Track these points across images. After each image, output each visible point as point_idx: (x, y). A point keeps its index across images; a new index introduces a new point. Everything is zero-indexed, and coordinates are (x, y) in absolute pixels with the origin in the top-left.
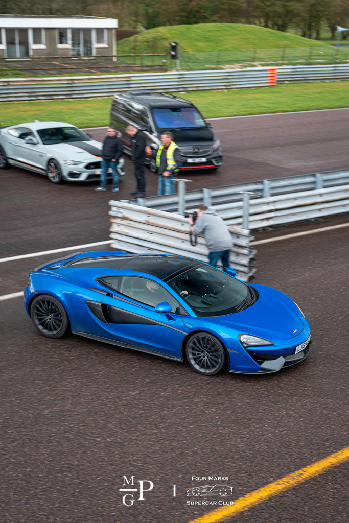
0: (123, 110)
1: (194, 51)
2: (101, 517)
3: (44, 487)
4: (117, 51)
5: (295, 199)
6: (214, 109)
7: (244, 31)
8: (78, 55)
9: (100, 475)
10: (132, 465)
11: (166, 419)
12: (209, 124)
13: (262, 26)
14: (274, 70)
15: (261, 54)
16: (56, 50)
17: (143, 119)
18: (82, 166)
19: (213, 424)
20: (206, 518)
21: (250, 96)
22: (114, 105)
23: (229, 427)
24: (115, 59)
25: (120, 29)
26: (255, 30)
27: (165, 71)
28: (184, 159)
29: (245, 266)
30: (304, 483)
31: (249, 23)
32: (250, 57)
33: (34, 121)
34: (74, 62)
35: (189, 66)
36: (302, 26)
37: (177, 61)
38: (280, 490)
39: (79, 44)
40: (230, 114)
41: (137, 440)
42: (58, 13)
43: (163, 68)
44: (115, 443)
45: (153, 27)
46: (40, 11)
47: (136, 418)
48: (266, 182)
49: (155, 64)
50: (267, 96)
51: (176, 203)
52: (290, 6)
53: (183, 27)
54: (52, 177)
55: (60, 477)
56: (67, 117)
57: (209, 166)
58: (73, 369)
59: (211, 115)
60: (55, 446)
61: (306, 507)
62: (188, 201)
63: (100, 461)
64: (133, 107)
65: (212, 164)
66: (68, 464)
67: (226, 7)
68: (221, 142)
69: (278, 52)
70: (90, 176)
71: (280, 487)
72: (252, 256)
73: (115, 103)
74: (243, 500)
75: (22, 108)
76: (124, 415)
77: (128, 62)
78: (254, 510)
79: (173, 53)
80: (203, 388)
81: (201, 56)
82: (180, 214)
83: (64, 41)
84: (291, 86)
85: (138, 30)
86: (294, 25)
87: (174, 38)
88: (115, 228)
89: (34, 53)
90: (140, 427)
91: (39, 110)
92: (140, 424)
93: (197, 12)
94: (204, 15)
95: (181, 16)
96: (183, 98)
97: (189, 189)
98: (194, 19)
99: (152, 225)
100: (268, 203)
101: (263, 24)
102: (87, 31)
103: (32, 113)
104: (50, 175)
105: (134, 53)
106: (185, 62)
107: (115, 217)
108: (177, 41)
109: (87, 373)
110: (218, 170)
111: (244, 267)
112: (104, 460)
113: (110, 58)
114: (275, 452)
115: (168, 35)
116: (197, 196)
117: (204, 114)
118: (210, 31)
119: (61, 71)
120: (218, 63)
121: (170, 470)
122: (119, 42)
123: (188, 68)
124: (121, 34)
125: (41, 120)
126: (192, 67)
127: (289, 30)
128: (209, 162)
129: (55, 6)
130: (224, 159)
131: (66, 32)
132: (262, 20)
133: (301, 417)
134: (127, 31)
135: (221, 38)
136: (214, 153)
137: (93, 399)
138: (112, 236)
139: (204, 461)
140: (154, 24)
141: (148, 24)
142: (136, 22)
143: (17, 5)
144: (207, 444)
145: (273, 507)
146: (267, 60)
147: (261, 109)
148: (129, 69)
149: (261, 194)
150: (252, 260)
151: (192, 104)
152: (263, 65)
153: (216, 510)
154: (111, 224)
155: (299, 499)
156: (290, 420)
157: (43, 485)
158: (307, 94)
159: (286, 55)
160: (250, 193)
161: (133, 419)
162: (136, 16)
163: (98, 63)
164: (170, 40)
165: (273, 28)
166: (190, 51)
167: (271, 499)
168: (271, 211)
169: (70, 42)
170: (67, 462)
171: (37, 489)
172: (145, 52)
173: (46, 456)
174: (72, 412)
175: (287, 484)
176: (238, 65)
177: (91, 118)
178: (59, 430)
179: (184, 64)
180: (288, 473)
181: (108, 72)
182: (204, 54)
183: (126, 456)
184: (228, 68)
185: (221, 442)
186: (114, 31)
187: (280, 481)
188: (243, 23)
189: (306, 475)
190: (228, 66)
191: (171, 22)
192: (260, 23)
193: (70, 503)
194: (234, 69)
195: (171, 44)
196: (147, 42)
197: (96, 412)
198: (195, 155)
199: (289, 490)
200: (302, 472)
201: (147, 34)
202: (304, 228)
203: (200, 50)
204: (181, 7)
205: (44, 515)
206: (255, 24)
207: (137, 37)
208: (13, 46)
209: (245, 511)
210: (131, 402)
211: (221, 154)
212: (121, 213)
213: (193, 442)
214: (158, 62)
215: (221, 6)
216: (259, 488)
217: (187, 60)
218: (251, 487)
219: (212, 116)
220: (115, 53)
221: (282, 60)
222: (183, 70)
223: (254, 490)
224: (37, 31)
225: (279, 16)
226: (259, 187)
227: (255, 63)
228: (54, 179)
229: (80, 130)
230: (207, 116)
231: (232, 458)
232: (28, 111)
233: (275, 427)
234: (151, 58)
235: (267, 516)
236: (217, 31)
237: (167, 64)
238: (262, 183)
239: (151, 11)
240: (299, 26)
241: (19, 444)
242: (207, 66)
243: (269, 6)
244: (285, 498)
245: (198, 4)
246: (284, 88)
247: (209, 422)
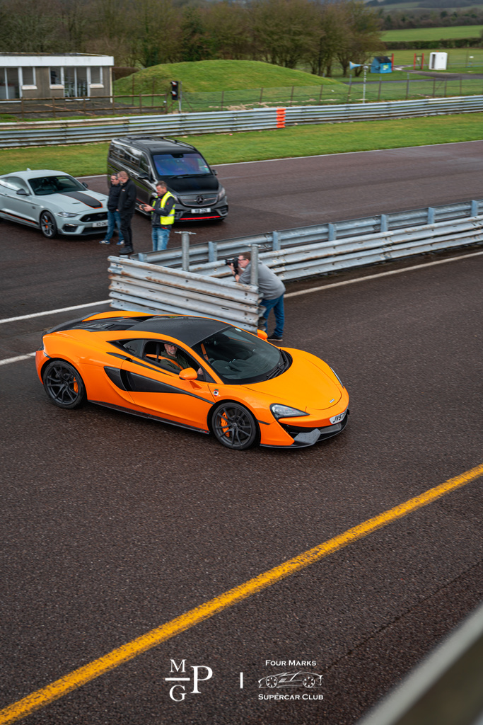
0: (121, 157)
1: (196, 91)
2: (103, 602)
3: (42, 571)
4: (113, 91)
5: (307, 252)
6: (218, 153)
7: (250, 68)
8: (72, 96)
9: (102, 557)
10: (137, 546)
11: (172, 495)
12: (214, 171)
13: (268, 62)
14: (283, 110)
15: (268, 93)
16: (49, 91)
17: (142, 166)
18: (78, 218)
19: (223, 499)
20: (216, 601)
21: (257, 140)
22: (110, 151)
23: (240, 502)
24: (111, 101)
25: (116, 67)
26: (261, 66)
27: (166, 113)
28: (188, 209)
29: (254, 326)
30: (320, 561)
31: (255, 59)
32: (257, 97)
33: (26, 170)
34: (67, 104)
35: (191, 107)
36: (312, 62)
37: (179, 102)
38: (293, 570)
39: (73, 84)
40: (234, 160)
41: (141, 518)
42: (51, 50)
43: (163, 110)
44: (117, 521)
45: (153, 65)
46: (31, 48)
47: (139, 493)
48: (275, 233)
49: (154, 106)
50: (275, 139)
51: (180, 258)
52: (298, 40)
53: (185, 64)
54: (46, 231)
55: (59, 560)
56: (61, 165)
57: (215, 217)
58: (72, 442)
59: (215, 161)
60: (52, 526)
61: (322, 588)
62: (191, 256)
63: (102, 542)
64: (132, 154)
65: (218, 214)
66: (66, 545)
67: (229, 42)
68: (226, 190)
69: (288, 91)
70: (86, 230)
71: (294, 566)
72: (261, 315)
73: (113, 149)
74: (255, 581)
75: (12, 155)
76: (126, 491)
77: (126, 103)
78: (267, 591)
79: (174, 93)
80: (210, 459)
81: (204, 96)
82: (183, 270)
83: (57, 81)
84: (300, 128)
85: (136, 68)
86: (304, 61)
87: (175, 76)
88: (114, 286)
89: (23, 94)
90: (143, 503)
91: (31, 157)
92: (144, 500)
93: (199, 47)
94: (207, 51)
95: (183, 52)
96: (185, 143)
97: (193, 243)
98: (196, 56)
99: (154, 282)
100: (278, 257)
101: (270, 61)
102: (82, 70)
103: (23, 161)
104: (43, 228)
105: (133, 94)
106: (188, 103)
107: (114, 274)
108: (179, 80)
109: (86, 446)
110: (224, 221)
111: (252, 327)
112: (105, 541)
113: (107, 99)
114: (289, 528)
115: (170, 74)
116: (202, 249)
117: (208, 160)
118: (213, 69)
119: (54, 114)
120: (223, 104)
121: (177, 550)
122: (116, 81)
123: (190, 109)
124: (117, 73)
125: (33, 169)
126: (195, 108)
127: (297, 67)
128: (214, 212)
129: (46, 42)
130: (229, 208)
131: (60, 71)
132: (269, 56)
133: (316, 489)
134: (124, 70)
135: (226, 76)
136: (219, 202)
137: (92, 474)
138: (111, 295)
139: (213, 539)
140: (153, 61)
141: (147, 61)
142: (134, 59)
143: (5, 42)
144: (216, 521)
145: (287, 588)
146: (275, 100)
147: (269, 154)
148: (127, 111)
149: (270, 246)
150: (261, 319)
151: (195, 149)
152: (270, 106)
153: (226, 593)
154: (110, 282)
155: (316, 579)
156: (304, 493)
157: (40, 569)
158: (318, 137)
159: (294, 94)
160: (260, 246)
161: (136, 495)
162: (134, 53)
163: (93, 104)
164: (171, 79)
165: (281, 64)
166: (192, 91)
167: (285, 578)
168: (281, 265)
169: (63, 82)
170: (66, 543)
171: (33, 573)
172: (145, 92)
173: (43, 537)
174: (71, 488)
175: (302, 563)
176: (243, 106)
177: (87, 165)
178: (56, 508)
179: (186, 105)
180: (303, 551)
181: (105, 115)
182: (208, 94)
183: (130, 535)
184: (233, 109)
185: (231, 519)
186: (111, 69)
187: (294, 560)
188: (250, 60)
189: (322, 552)
190: (232, 107)
191: (171, 59)
192: (267, 59)
193: (69, 588)
194: (240, 110)
195: (172, 83)
196: (146, 81)
197: (96, 488)
198: (199, 204)
199: (304, 569)
200: (318, 550)
201: (146, 72)
202: (317, 283)
203: (203, 90)
204: (183, 42)
205: (41, 601)
206: (261, 60)
207: (134, 76)
208: (3, 87)
209: (258, 593)
210: (134, 477)
211: (227, 204)
212: (120, 269)
213: (201, 519)
214: (158, 103)
215: (225, 41)
216: (272, 567)
217: (189, 100)
218: (263, 567)
219: (217, 162)
220: (111, 95)
221: (291, 100)
222: (185, 112)
223: (267, 570)
224: (27, 70)
225: (287, 52)
226: (269, 239)
227: (262, 104)
228: (49, 233)
229: (75, 178)
230: (212, 162)
231: (243, 535)
232: (18, 158)
233: (288, 501)
234: (150, 99)
235: (280, 597)
236: (221, 68)
237: (168, 106)
238: (271, 234)
239: (150, 47)
240: (309, 62)
241: (13, 524)
242: (211, 107)
243: (277, 40)
244: (300, 578)
245: (200, 39)
246: (293, 130)
247: (218, 497)
